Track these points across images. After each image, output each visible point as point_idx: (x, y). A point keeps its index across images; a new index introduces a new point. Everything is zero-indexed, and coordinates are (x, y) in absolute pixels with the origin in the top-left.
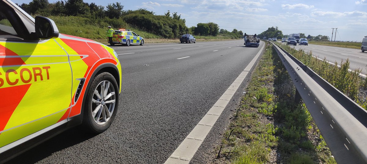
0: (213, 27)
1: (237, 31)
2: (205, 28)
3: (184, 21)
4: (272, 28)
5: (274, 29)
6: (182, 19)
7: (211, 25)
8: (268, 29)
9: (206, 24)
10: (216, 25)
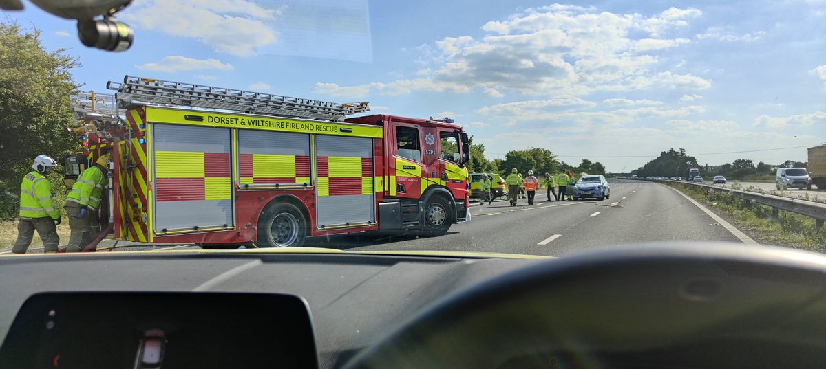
0: (541, 158)
1: (590, 162)
2: (524, 160)
3: (480, 149)
4: (672, 152)
5: (676, 153)
6: (477, 145)
7: (535, 153)
8: (659, 155)
9: (524, 153)
10: (547, 153)
